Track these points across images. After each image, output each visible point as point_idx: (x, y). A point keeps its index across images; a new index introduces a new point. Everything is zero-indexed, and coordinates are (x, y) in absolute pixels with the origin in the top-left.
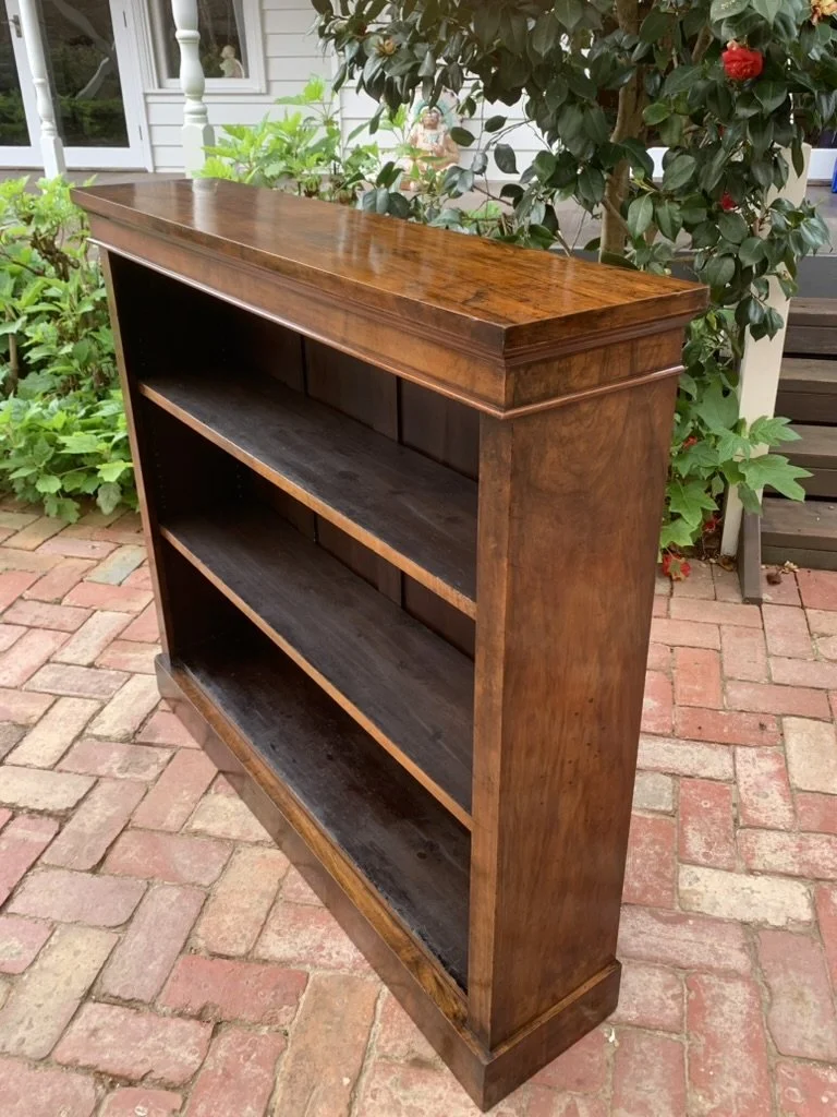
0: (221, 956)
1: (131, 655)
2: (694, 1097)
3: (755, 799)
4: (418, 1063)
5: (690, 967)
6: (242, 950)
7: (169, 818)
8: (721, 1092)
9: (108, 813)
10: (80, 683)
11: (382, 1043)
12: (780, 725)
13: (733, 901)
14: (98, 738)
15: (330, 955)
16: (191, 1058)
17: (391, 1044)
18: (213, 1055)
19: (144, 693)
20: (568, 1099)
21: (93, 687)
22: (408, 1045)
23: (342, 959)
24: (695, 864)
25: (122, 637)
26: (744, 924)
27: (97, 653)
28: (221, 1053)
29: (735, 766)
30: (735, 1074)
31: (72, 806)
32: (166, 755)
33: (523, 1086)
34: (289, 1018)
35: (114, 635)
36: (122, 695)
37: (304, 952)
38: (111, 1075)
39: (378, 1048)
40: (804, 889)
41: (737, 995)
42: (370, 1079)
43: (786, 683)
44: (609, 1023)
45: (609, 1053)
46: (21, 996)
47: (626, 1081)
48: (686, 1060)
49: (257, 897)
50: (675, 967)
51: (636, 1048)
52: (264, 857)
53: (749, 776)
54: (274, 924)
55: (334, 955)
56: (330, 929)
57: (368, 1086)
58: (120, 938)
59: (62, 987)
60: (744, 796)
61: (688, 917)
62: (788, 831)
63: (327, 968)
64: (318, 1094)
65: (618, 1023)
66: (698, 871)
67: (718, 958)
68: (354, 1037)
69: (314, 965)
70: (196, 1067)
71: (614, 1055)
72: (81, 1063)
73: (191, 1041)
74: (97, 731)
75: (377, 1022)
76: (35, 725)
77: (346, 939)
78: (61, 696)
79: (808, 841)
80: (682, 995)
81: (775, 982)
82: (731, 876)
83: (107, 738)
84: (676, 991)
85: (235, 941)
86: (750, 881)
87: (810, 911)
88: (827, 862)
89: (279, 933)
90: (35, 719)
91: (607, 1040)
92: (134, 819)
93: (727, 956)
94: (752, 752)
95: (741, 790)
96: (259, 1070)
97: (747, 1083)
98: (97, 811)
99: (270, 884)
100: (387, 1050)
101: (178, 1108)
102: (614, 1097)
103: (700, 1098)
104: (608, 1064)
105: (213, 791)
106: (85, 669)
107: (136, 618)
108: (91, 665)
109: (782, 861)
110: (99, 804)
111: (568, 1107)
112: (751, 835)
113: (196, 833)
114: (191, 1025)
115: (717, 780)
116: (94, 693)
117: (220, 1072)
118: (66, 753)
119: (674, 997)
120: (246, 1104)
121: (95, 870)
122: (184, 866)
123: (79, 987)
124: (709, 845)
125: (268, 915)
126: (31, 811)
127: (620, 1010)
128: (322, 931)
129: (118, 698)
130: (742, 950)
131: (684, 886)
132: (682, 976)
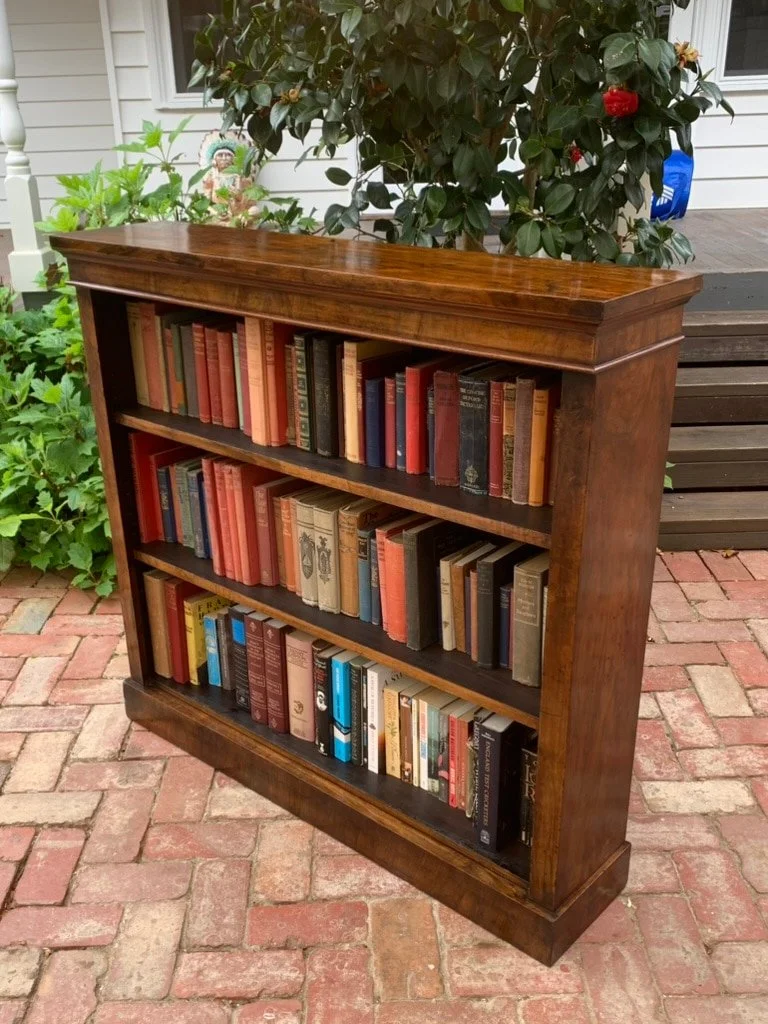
0: (283, 903)
1: (83, 691)
2: (704, 931)
3: (684, 728)
4: (484, 945)
5: (672, 849)
6: (300, 896)
7: (187, 812)
8: (724, 924)
9: (128, 817)
10: (43, 720)
11: (449, 938)
12: (687, 673)
13: (691, 801)
14: (85, 761)
15: (378, 886)
16: (293, 975)
17: (457, 937)
18: (311, 969)
19: (112, 720)
20: (610, 948)
21: (57, 721)
22: (471, 935)
23: (391, 888)
24: (652, 779)
25: (65, 676)
26: (704, 815)
27: (47, 693)
28: (318, 967)
29: (659, 707)
30: (730, 910)
31: (90, 815)
32: (159, 765)
33: (572, 947)
34: (363, 935)
35: (57, 676)
36: (92, 723)
37: (355, 888)
38: (229, 999)
39: (448, 941)
40: (742, 785)
41: (715, 862)
42: (450, 963)
43: (681, 640)
44: (624, 895)
45: (631, 914)
46: (121, 959)
47: (651, 929)
48: (691, 909)
49: (295, 857)
50: (663, 851)
51: (651, 907)
52: (288, 826)
53: (673, 712)
54: (321, 873)
55: (383, 887)
56: (369, 869)
57: (450, 967)
58: (187, 906)
59: (153, 947)
60: (674, 727)
61: (661, 816)
62: (717, 747)
63: (378, 896)
64: (412, 978)
65: (630, 894)
66: (657, 784)
67: (693, 840)
68: (425, 937)
69: (368, 896)
70: (302, 980)
71: (635, 914)
72: (200, 994)
73: (287, 964)
74: (81, 755)
75: (439, 925)
76: (16, 759)
77: (387, 874)
78: (29, 733)
79: (734, 751)
80: (672, 868)
81: (741, 848)
82: (684, 785)
83: (94, 759)
84: (668, 865)
85: (291, 890)
86: (697, 786)
87: (751, 798)
88: (755, 764)
89: (327, 878)
90: (14, 754)
91: (626, 906)
92: (153, 818)
93: (698, 838)
94: (670, 695)
95: (671, 723)
96: (354, 973)
97: (741, 914)
98: (115, 816)
99: (302, 846)
100: (455, 941)
101: (300, 1008)
102: (644, 941)
103: (709, 930)
104: (633, 921)
105: (216, 785)
106: (42, 708)
107: (70, 660)
108: (46, 704)
109: (720, 768)
110: (115, 810)
111: (613, 954)
112: (690, 754)
113: (217, 819)
114: (281, 954)
115: (648, 719)
116: (63, 726)
117: (323, 980)
118: (60, 777)
119: (668, 870)
120: (356, 997)
121: (137, 859)
122: (220, 845)
123: (170, 944)
124: (658, 765)
125: (311, 867)
126: (52, 826)
127: (629, 885)
128: (364, 871)
129: (87, 728)
130: (708, 832)
131: (649, 796)
132: (668, 856)
